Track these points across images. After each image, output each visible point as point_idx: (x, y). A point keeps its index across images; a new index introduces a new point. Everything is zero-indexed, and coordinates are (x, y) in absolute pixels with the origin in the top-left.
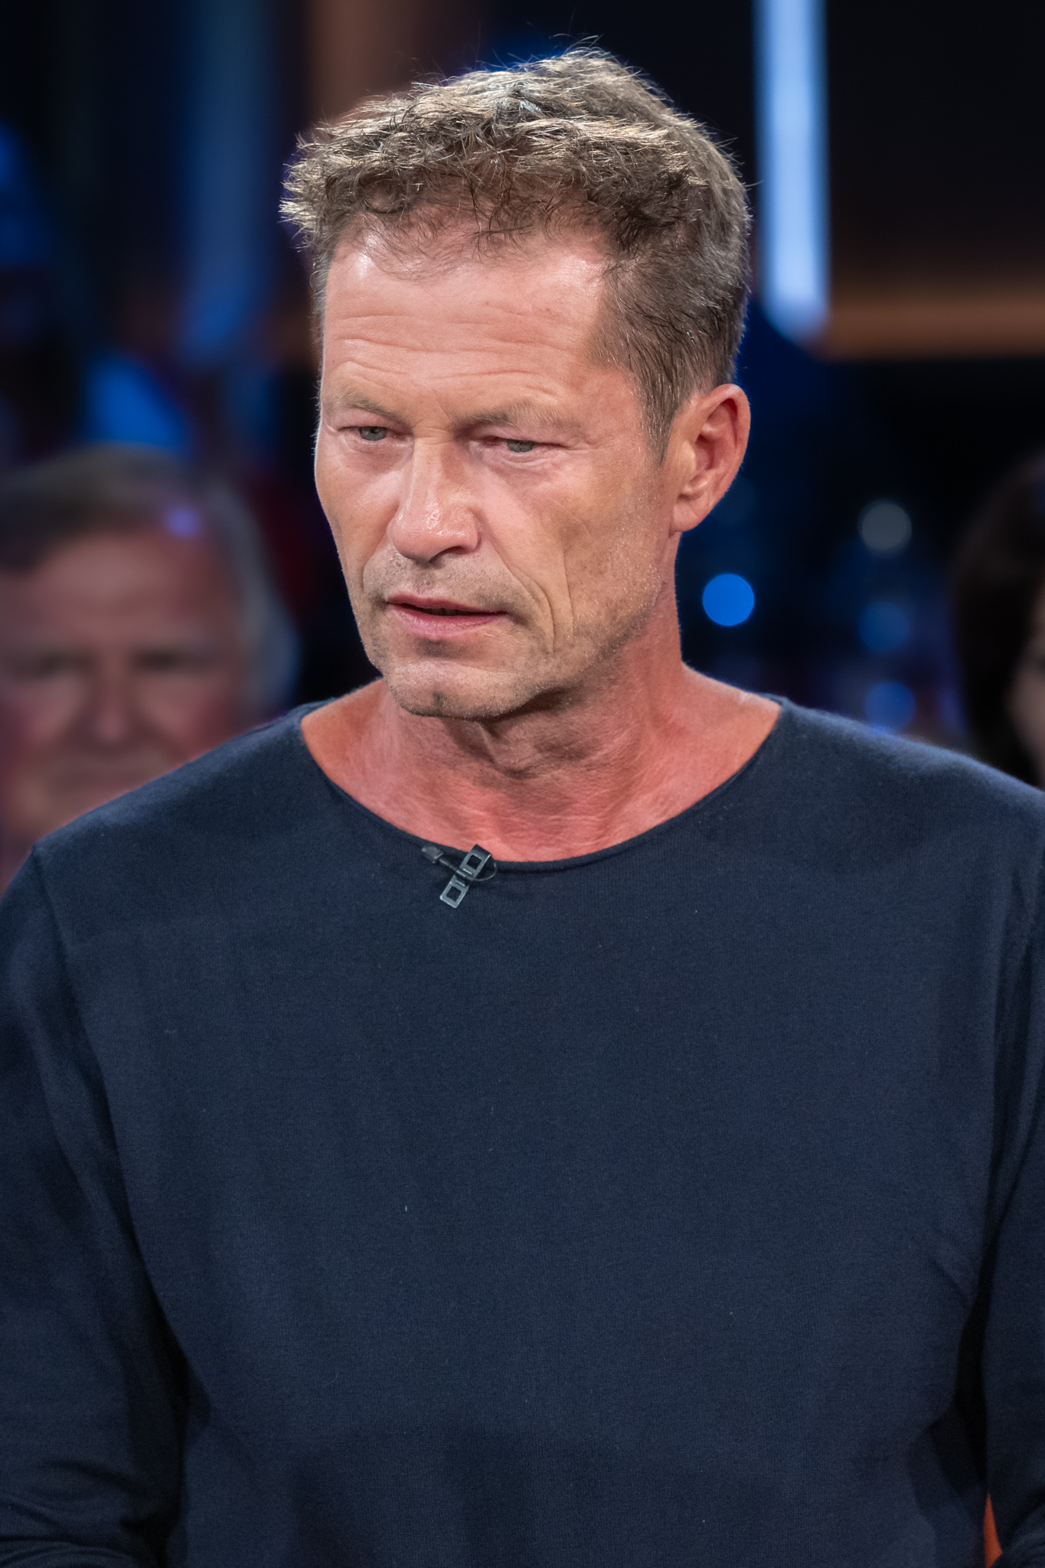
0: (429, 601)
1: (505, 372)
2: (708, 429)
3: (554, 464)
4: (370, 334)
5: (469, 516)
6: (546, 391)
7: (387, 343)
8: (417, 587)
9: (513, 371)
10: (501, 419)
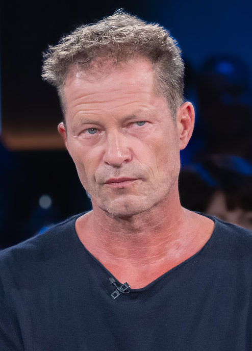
0: (120, 179)
1: (131, 103)
2: (184, 117)
3: (150, 129)
4: (86, 101)
5: (128, 150)
6: (145, 106)
7: (92, 103)
8: (115, 175)
9: (134, 102)
10: (134, 117)
